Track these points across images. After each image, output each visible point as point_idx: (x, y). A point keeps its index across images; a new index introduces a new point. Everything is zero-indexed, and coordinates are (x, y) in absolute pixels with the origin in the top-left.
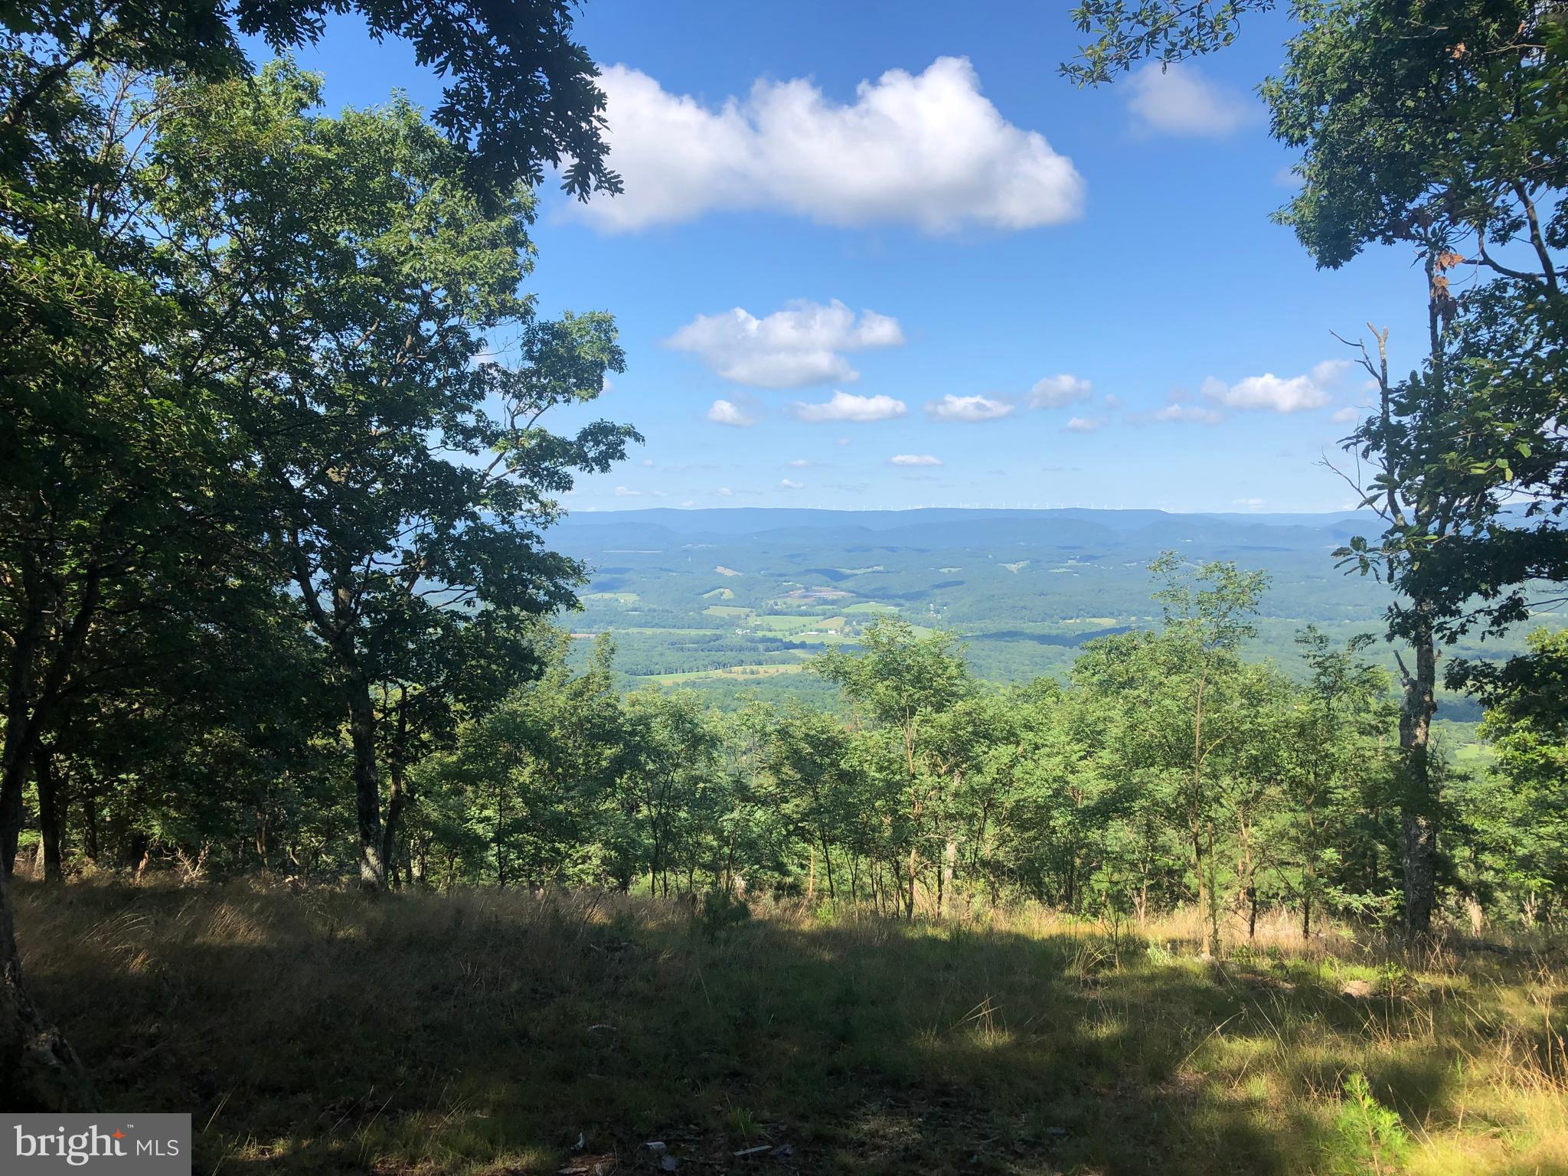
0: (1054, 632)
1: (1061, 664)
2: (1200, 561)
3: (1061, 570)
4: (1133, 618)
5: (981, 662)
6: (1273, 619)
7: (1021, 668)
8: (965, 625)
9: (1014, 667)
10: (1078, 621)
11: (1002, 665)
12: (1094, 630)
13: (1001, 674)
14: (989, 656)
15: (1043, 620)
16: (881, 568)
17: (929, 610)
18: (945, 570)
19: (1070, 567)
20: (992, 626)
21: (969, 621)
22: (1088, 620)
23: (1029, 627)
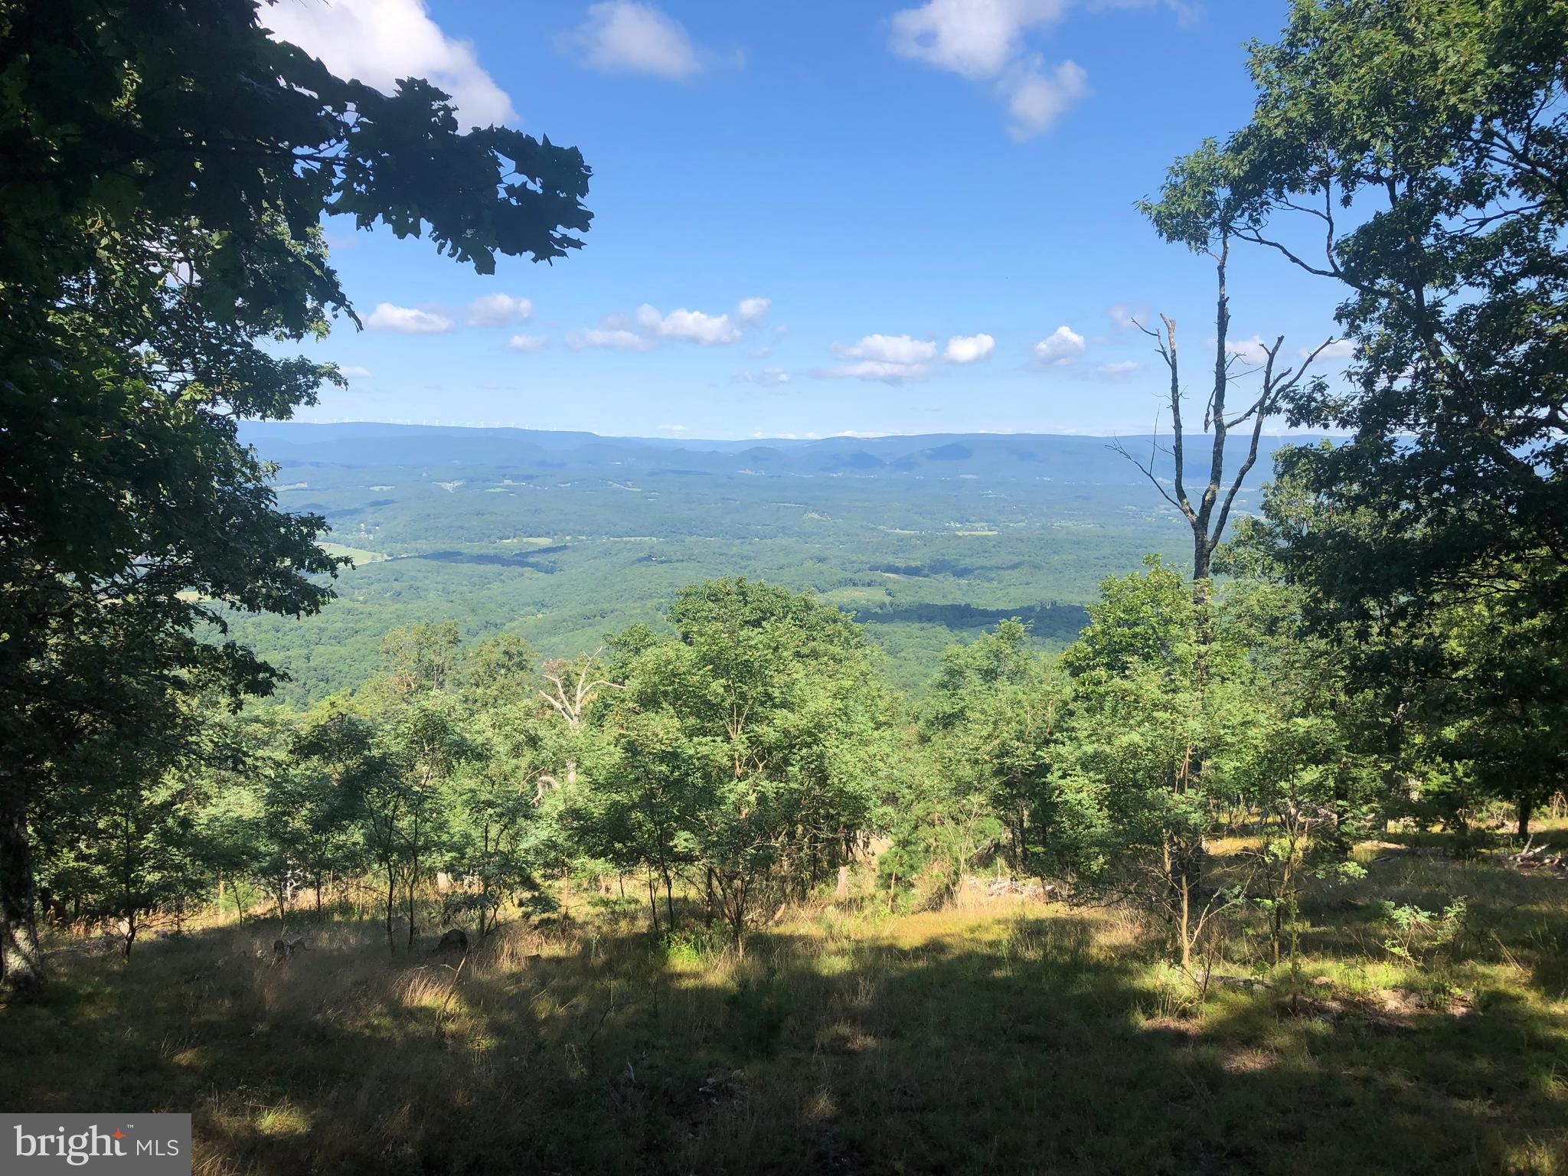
0: (492, 552)
1: (499, 584)
2: (629, 483)
3: (498, 490)
4: (568, 538)
5: (419, 584)
6: (694, 538)
7: (461, 589)
8: (399, 546)
9: (452, 588)
10: (515, 540)
11: (440, 586)
12: (531, 549)
13: (440, 596)
14: (426, 578)
15: (480, 540)
16: (304, 485)
17: (359, 530)
18: (377, 489)
19: (507, 487)
20: (425, 546)
21: (404, 541)
22: (525, 540)
23: (465, 547)
